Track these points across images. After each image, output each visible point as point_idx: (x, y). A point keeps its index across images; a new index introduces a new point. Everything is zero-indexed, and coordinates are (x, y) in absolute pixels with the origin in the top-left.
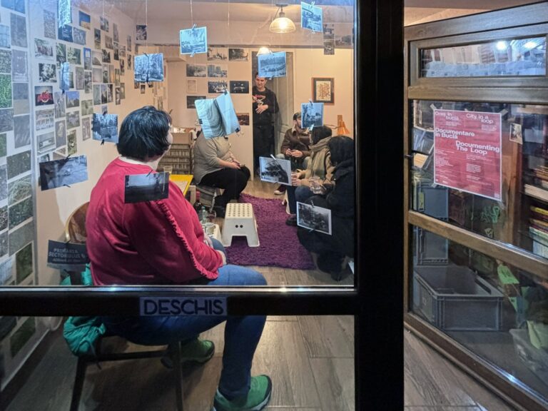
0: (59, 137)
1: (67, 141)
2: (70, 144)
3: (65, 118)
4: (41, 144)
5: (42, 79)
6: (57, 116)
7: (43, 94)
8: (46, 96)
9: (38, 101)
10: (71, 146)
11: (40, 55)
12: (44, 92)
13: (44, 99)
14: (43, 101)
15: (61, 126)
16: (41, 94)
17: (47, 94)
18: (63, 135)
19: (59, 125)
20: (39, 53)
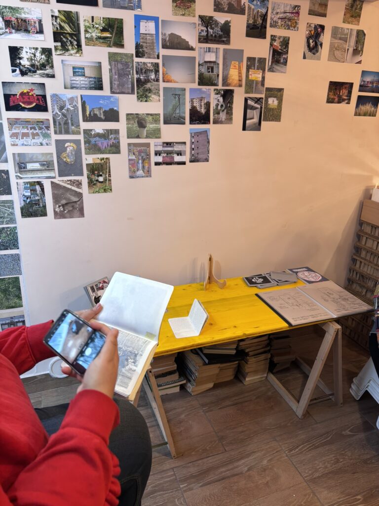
0: (66, 163)
1: (85, 172)
3: (81, 137)
4: (23, 165)
5: (18, 71)
6: (58, 132)
7: (22, 94)
8: (29, 98)
9: (12, 104)
10: (97, 181)
11: (11, 33)
12: (25, 91)
13: (24, 103)
14: (23, 105)
15: (70, 147)
16: (18, 94)
17: (32, 95)
18: (76, 161)
19: (66, 145)
20: (7, 30)
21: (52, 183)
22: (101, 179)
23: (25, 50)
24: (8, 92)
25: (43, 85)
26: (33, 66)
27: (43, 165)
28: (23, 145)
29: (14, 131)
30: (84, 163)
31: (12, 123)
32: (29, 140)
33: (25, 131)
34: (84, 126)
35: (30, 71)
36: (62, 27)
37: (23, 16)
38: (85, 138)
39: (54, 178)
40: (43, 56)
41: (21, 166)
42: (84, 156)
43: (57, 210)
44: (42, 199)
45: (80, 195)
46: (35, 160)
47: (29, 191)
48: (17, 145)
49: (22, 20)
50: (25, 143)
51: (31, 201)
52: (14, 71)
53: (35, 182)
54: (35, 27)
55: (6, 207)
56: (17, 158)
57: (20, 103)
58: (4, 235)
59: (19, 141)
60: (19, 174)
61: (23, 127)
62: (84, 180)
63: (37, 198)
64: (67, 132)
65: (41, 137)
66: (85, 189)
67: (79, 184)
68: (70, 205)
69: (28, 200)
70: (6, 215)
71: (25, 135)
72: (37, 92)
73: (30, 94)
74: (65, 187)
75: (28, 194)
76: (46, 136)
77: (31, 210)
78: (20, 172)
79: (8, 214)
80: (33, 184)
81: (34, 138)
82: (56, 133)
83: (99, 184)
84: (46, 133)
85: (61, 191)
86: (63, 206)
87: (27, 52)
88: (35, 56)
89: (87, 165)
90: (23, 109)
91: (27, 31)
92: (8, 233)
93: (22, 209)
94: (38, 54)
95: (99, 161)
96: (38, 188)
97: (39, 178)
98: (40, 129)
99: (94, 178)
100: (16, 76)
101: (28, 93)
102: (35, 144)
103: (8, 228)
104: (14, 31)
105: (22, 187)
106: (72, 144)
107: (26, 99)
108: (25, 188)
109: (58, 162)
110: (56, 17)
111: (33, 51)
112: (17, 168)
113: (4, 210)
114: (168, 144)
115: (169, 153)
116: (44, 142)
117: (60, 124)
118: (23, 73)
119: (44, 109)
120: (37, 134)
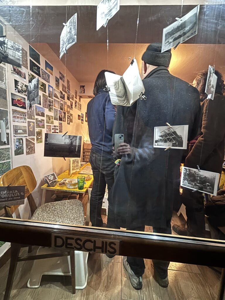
0: (30, 131)
1: (36, 135)
4: (16, 131)
7: (18, 100)
8: (20, 103)
9: (14, 103)
10: (39, 138)
11: (15, 74)
12: (19, 99)
13: (18, 104)
14: (18, 105)
15: (32, 124)
18: (33, 130)
19: (31, 124)
20: (14, 72)
21: (26, 139)
22: (40, 137)
24: (13, 98)
25: (25, 99)
26: (22, 90)
27: (23, 131)
28: (17, 122)
29: (14, 115)
30: (36, 131)
31: (14, 111)
32: (19, 120)
34: (36, 117)
35: (21, 92)
38: (36, 121)
39: (27, 137)
40: (25, 88)
42: (36, 128)
43: (27, 151)
45: (34, 144)
46: (21, 129)
47: (18, 142)
48: (15, 121)
49: (19, 71)
51: (19, 147)
52: (16, 90)
53: (20, 138)
54: (23, 75)
55: (6, 151)
56: (15, 127)
57: (17, 104)
58: (5, 166)
60: (15, 135)
61: (18, 114)
62: (35, 137)
63: (21, 146)
64: (31, 119)
65: (23, 119)
66: (35, 142)
67: (34, 140)
68: (31, 148)
70: (6, 155)
71: (18, 117)
72: (23, 101)
73: (21, 101)
74: (30, 141)
75: (18, 144)
76: (25, 119)
77: (18, 152)
81: (21, 119)
82: (28, 118)
83: (39, 139)
86: (29, 149)
87: (20, 84)
88: (23, 87)
91: (20, 75)
92: (7, 165)
93: (15, 151)
95: (39, 131)
96: (21, 141)
97: (22, 137)
98: (23, 116)
99: (38, 137)
100: (16, 92)
101: (20, 100)
102: (21, 122)
103: (7, 162)
104: (16, 74)
105: (16, 141)
106: (32, 123)
107: (19, 103)
109: (28, 130)
110: (30, 75)
111: (22, 84)
112: (14, 132)
113: (5, 153)
114: (55, 126)
115: (55, 129)
116: (24, 122)
117: (29, 115)
118: (19, 92)
119: (25, 108)
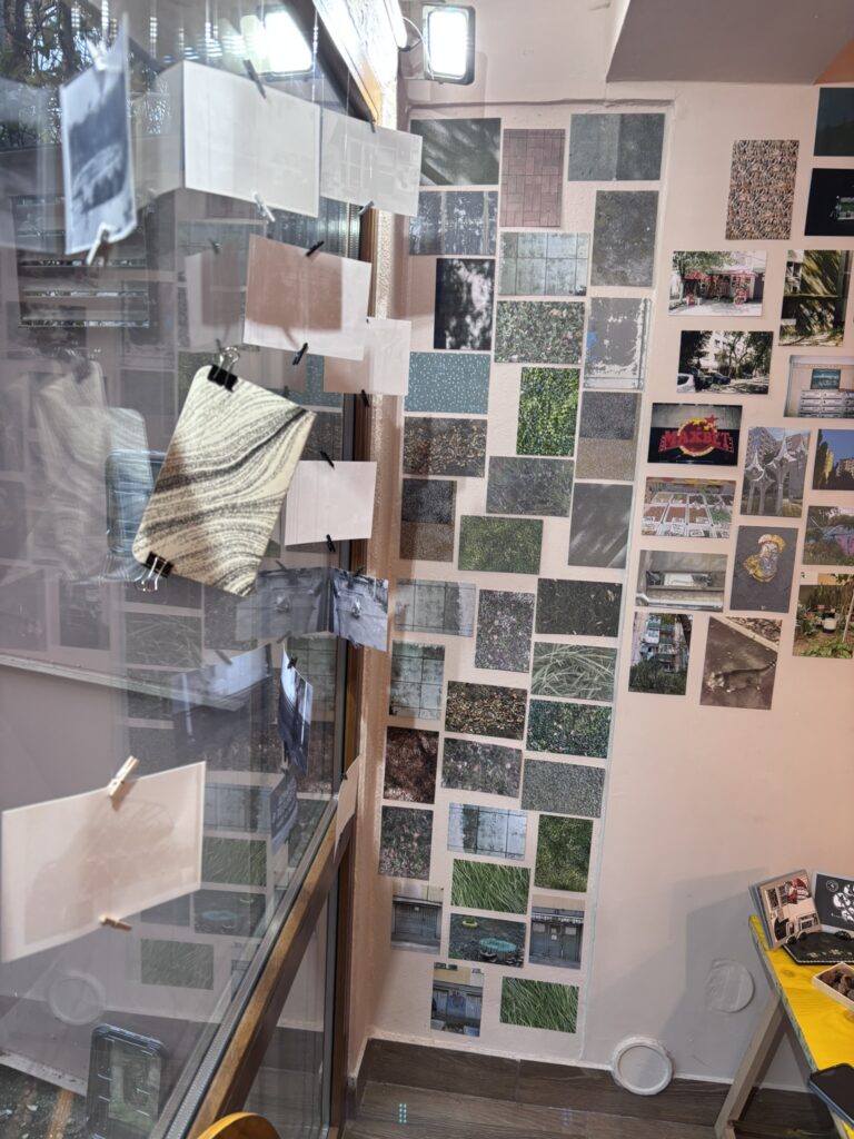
0: (753, 579)
1: (795, 603)
2: (814, 619)
3: (800, 524)
4: (656, 576)
5: (691, 382)
6: (749, 509)
7: (690, 428)
8: (702, 437)
9: (663, 448)
10: (820, 627)
11: (692, 304)
12: (697, 422)
13: (688, 446)
14: (686, 451)
15: (769, 545)
16: (681, 428)
17: (710, 430)
18: (776, 577)
19: (761, 540)
20: (687, 300)
21: (712, 621)
22: (830, 624)
23: (714, 337)
24: (661, 424)
25: (737, 410)
26: (724, 369)
27: (698, 580)
28: (667, 533)
29: (655, 504)
30: (797, 583)
31: (655, 487)
32: (683, 525)
33: (679, 504)
34: (813, 497)
35: (716, 380)
36: (805, 286)
37: (726, 268)
38: (809, 525)
39: (720, 610)
40: (751, 350)
41: (652, 579)
42: (799, 566)
43: (711, 683)
44: (681, 654)
45: (770, 657)
46: (685, 568)
47: (658, 633)
48: (654, 534)
49: (721, 276)
50: (672, 530)
51: (657, 656)
52: (682, 381)
53: (674, 615)
54: (745, 288)
55: (599, 662)
56: (648, 561)
57: (682, 447)
58: (583, 721)
59: (661, 527)
60: (644, 596)
61: (676, 497)
62: (788, 622)
63: (671, 651)
64: (770, 510)
65: (710, 519)
66: (785, 645)
67: (773, 630)
69: (651, 654)
70: (596, 679)
71: (676, 513)
72: (723, 423)
73: (707, 428)
74: (738, 633)
75: (654, 640)
76: (722, 517)
77: (651, 676)
78: (648, 591)
79: (601, 679)
80: (668, 620)
81: (693, 521)
82: (744, 511)
83: (822, 635)
84: (721, 511)
85: (728, 643)
86: (726, 676)
87: (717, 342)
88: (733, 348)
89: (803, 588)
90: (684, 459)
91: (727, 298)
92: (592, 719)
93: (633, 671)
94: (740, 346)
95: (833, 582)
96: (678, 629)
97: (686, 607)
98: (712, 501)
100: (686, 390)
101: (702, 425)
102: (694, 534)
103: (594, 707)
104: (699, 300)
105: (644, 623)
107: (696, 438)
108: (651, 627)
109: (735, 576)
110: (797, 266)
111: (731, 338)
112: (643, 583)
113: (593, 668)
116: (713, 531)
117: (757, 492)
118: (700, 385)
119: (729, 458)
120: (703, 513)
